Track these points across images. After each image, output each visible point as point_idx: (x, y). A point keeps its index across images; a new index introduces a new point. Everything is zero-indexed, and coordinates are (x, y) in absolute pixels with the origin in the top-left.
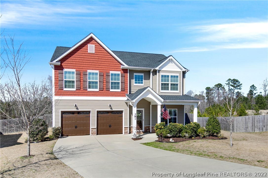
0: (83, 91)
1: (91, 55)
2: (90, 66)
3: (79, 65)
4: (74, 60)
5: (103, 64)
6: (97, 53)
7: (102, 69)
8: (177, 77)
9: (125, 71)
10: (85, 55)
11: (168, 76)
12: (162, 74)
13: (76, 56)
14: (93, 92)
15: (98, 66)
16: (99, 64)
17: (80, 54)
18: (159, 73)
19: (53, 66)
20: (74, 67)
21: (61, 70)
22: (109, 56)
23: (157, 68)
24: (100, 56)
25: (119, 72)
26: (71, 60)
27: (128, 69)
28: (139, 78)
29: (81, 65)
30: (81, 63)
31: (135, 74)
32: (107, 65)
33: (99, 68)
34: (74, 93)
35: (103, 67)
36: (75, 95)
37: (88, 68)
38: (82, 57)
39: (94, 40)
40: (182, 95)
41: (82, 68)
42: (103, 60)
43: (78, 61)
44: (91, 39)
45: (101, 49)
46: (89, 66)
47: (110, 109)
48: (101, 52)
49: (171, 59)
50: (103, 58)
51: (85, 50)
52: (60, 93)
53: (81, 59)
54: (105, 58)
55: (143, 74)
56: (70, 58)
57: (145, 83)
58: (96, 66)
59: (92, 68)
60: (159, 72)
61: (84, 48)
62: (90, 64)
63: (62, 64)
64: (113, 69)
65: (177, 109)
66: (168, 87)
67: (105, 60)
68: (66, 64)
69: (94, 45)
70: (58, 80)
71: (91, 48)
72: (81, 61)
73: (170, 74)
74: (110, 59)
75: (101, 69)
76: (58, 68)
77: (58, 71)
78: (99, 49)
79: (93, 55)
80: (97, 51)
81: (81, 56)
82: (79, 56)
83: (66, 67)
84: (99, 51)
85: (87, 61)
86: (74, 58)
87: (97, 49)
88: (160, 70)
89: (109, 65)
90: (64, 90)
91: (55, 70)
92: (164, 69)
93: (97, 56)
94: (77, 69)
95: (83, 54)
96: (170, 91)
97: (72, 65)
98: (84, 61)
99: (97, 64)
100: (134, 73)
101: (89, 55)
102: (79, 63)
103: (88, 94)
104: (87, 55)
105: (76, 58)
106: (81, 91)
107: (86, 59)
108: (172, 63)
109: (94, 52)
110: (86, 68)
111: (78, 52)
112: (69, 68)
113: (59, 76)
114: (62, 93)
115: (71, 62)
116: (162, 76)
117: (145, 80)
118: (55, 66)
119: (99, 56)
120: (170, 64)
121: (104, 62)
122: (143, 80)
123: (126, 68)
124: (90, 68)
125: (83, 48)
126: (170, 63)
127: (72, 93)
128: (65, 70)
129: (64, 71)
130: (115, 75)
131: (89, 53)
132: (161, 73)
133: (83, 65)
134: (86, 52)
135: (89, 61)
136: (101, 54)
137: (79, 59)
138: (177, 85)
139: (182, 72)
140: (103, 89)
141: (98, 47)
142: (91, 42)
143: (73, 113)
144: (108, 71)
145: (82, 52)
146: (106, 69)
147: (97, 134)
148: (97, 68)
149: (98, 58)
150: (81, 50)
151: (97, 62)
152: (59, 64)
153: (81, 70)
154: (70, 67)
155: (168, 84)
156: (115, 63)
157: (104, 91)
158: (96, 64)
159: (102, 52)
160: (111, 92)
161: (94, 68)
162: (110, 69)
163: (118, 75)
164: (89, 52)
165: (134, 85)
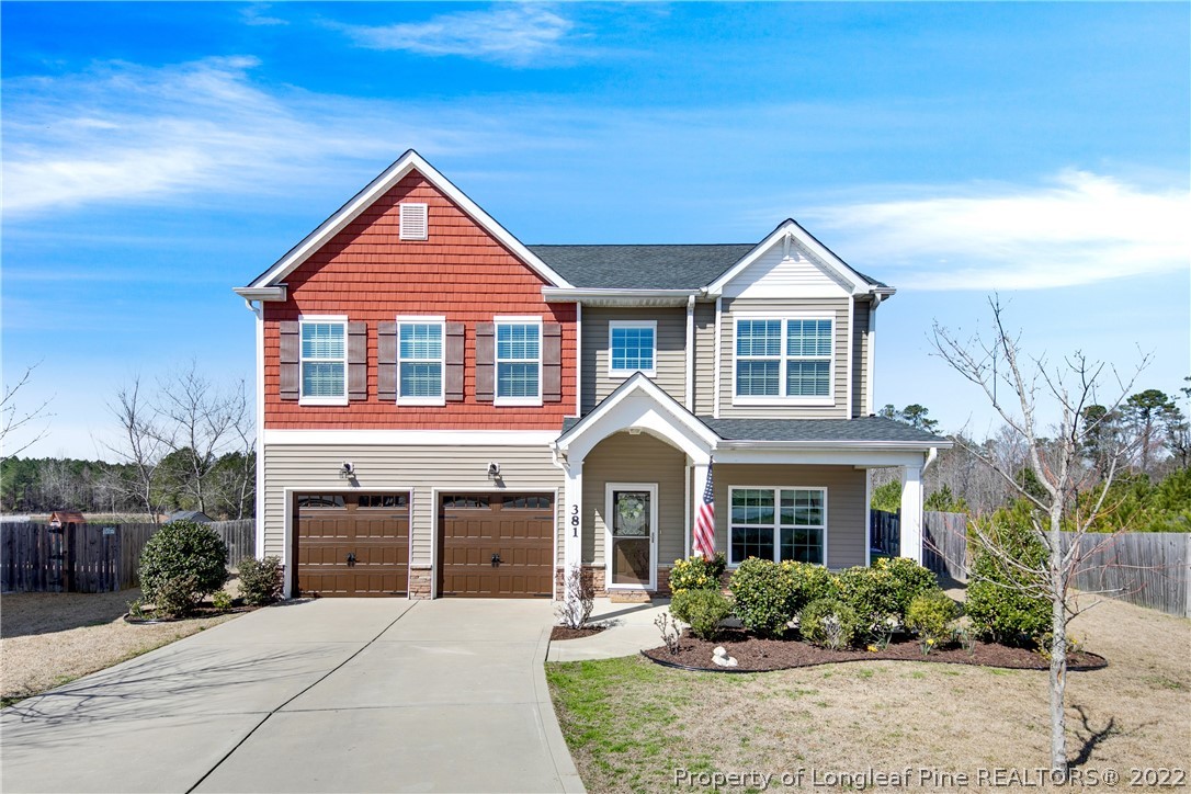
0: (378, 408)
1: (413, 249)
2: (410, 297)
3: (363, 296)
4: (341, 277)
5: (464, 288)
6: (440, 240)
7: (461, 307)
8: (826, 326)
9: (563, 310)
10: (388, 249)
11: (774, 326)
12: (739, 315)
13: (351, 258)
14: (422, 410)
15: (443, 297)
16: (449, 288)
17: (364, 249)
18: (728, 311)
19: (259, 305)
20: (343, 305)
21: (290, 320)
22: (490, 250)
23: (715, 289)
24: (453, 250)
25: (536, 320)
26: (330, 277)
27: (575, 304)
28: (633, 343)
29: (371, 296)
30: (370, 287)
31: (614, 325)
32: (484, 288)
33: (447, 306)
34: (343, 418)
35: (465, 297)
36: (346, 424)
37: (401, 306)
38: (374, 258)
39: (424, 184)
40: (849, 417)
41: (374, 306)
42: (465, 269)
43: (357, 277)
44: (413, 179)
45: (455, 221)
46: (402, 296)
47: (493, 483)
48: (454, 231)
49: (793, 239)
50: (463, 259)
51: (386, 230)
52: (285, 417)
53: (370, 268)
54: (471, 259)
55: (652, 325)
56: (326, 268)
57: (660, 364)
58: (436, 297)
59: (416, 306)
60: (725, 309)
61: (382, 220)
62: (410, 287)
63: (296, 295)
64: (511, 307)
65: (825, 489)
66: (777, 381)
67: (472, 269)
68: (311, 295)
69: (425, 206)
70: (277, 361)
71: (412, 218)
72: (371, 277)
73: (784, 317)
74: (494, 260)
75: (453, 306)
76: (280, 311)
77: (277, 324)
78: (446, 221)
79: (419, 249)
80: (439, 230)
81: (369, 258)
82: (361, 258)
83: (309, 305)
84: (447, 231)
85: (395, 278)
86: (343, 268)
87: (439, 221)
88: (734, 299)
89: (490, 288)
90: (301, 402)
91: (265, 320)
92: (753, 291)
93: (438, 250)
94: (356, 315)
95: (380, 249)
96: (782, 398)
97: (334, 296)
98: (381, 278)
99: (440, 287)
100: (611, 322)
101: (403, 249)
102: (361, 287)
103: (400, 418)
104: (395, 249)
105: (352, 268)
106: (369, 408)
107: (391, 268)
108: (797, 259)
109: (424, 236)
110: (390, 306)
111: (359, 239)
112: (321, 311)
113: (281, 345)
114: (294, 417)
115: (330, 286)
116: (743, 327)
117: (660, 353)
118: (266, 303)
119: (445, 249)
120: (788, 265)
121: (467, 278)
122: (655, 350)
123: (565, 300)
124: (410, 306)
125: (378, 222)
126: (787, 257)
127: (335, 417)
128: (307, 319)
129: (301, 322)
130: (518, 331)
131: (405, 242)
132: (735, 313)
133: (378, 296)
134: (391, 239)
135: (403, 278)
136: (456, 240)
137: (362, 268)
138: (824, 366)
139: (851, 301)
140: (465, 396)
141: (440, 211)
142: (413, 193)
144: (486, 316)
145: (373, 239)
146: (478, 307)
148: (439, 306)
149: (441, 259)
150: (370, 230)
151: (437, 278)
152: (278, 294)
153: (372, 315)
154: (329, 305)
155: (775, 365)
156: (516, 279)
157: (468, 406)
158: (433, 287)
159: (461, 231)
160: (499, 410)
161: (424, 306)
162: (497, 307)
163: (533, 331)
164: (401, 237)
165: (610, 375)
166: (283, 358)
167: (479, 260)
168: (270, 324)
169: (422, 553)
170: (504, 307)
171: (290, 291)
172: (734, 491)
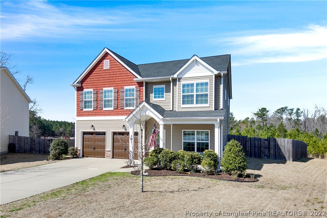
0: (99, 111)
1: (107, 71)
2: (106, 83)
3: (96, 84)
4: (92, 80)
5: (118, 80)
6: (112, 69)
7: (117, 85)
8: (206, 84)
9: (140, 84)
10: (101, 72)
11: (192, 85)
12: (183, 82)
13: (94, 75)
14: (108, 111)
15: (113, 83)
16: (114, 80)
17: (96, 72)
18: (180, 81)
19: (76, 88)
20: (92, 86)
21: (82, 91)
22: (124, 70)
23: (175, 76)
24: (115, 71)
25: (134, 87)
26: (90, 80)
27: (143, 82)
28: (159, 91)
29: (98, 84)
30: (98, 81)
31: (154, 87)
32: (122, 80)
33: (114, 85)
34: (92, 114)
35: (118, 82)
36: (93, 115)
37: (104, 86)
38: (99, 75)
39: (109, 55)
40: (214, 110)
41: (98, 86)
42: (118, 75)
43: (95, 79)
44: (107, 54)
45: (116, 64)
46: (104, 83)
47: (124, 129)
48: (115, 66)
49: (196, 60)
50: (117, 73)
51: (101, 67)
52: (81, 114)
53: (98, 77)
54: (119, 73)
55: (164, 86)
56: (89, 78)
57: (166, 97)
58: (112, 83)
59: (107, 85)
60: (179, 81)
61: (100, 65)
62: (106, 81)
63: (83, 85)
64: (128, 84)
65: (209, 131)
66: (193, 100)
67: (119, 75)
68: (86, 85)
69: (109, 60)
70: (79, 101)
71: (106, 64)
72: (98, 79)
73: (195, 82)
74: (124, 72)
75: (115, 85)
76: (80, 89)
77: (79, 92)
78: (114, 64)
79: (108, 71)
80: (112, 66)
81: (97, 75)
82: (96, 75)
83: (85, 87)
84: (114, 66)
85: (103, 79)
86: (92, 77)
87: (112, 64)
88: (181, 78)
89: (123, 80)
90: (84, 110)
91: (77, 91)
92: (187, 75)
93: (112, 71)
94: (95, 88)
95: (100, 72)
96: (195, 105)
97: (90, 84)
98: (100, 79)
99: (112, 80)
100: (154, 86)
101: (104, 72)
102: (96, 82)
103: (104, 113)
104: (103, 72)
105: (94, 77)
106: (97, 111)
107: (102, 77)
108: (199, 66)
109: (109, 68)
110: (102, 86)
111: (95, 70)
112: (88, 88)
113: (80, 97)
114: (82, 114)
115: (90, 82)
116: (184, 86)
117: (166, 93)
118: (77, 87)
119: (113, 71)
120: (196, 68)
121: (118, 78)
122: (165, 93)
123: (140, 81)
124: (106, 85)
125: (99, 66)
126: (196, 65)
127: (91, 114)
128: (85, 90)
129: (84, 91)
130: (130, 90)
131: (105, 70)
132: (181, 82)
133: (99, 84)
134: (102, 70)
135: (105, 79)
136: (116, 68)
137: (96, 77)
138: (207, 95)
139: (214, 76)
140: (118, 107)
141: (112, 62)
142: (107, 57)
143: (92, 133)
144: (122, 87)
145: (98, 70)
146: (121, 84)
147: (113, 158)
148: (112, 85)
149: (112, 73)
150: (97, 68)
151: (112, 78)
152: (79, 85)
153: (98, 88)
154: (89, 87)
155: (192, 96)
156: (129, 77)
157: (118, 110)
158: (111, 80)
159: (117, 66)
160: (126, 111)
161: (109, 85)
162: (125, 84)
163: (133, 90)
164: (104, 69)
165: (153, 100)
166: (80, 100)
167: (121, 73)
168: (78, 92)
169: (109, 147)
170: (127, 84)
171: (82, 84)
172: (184, 131)
